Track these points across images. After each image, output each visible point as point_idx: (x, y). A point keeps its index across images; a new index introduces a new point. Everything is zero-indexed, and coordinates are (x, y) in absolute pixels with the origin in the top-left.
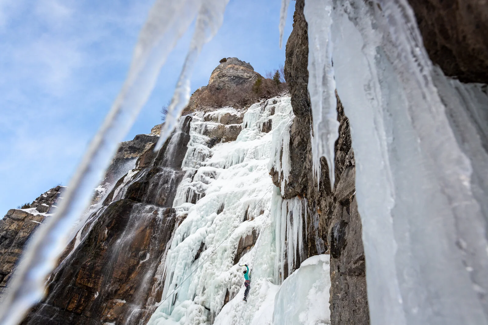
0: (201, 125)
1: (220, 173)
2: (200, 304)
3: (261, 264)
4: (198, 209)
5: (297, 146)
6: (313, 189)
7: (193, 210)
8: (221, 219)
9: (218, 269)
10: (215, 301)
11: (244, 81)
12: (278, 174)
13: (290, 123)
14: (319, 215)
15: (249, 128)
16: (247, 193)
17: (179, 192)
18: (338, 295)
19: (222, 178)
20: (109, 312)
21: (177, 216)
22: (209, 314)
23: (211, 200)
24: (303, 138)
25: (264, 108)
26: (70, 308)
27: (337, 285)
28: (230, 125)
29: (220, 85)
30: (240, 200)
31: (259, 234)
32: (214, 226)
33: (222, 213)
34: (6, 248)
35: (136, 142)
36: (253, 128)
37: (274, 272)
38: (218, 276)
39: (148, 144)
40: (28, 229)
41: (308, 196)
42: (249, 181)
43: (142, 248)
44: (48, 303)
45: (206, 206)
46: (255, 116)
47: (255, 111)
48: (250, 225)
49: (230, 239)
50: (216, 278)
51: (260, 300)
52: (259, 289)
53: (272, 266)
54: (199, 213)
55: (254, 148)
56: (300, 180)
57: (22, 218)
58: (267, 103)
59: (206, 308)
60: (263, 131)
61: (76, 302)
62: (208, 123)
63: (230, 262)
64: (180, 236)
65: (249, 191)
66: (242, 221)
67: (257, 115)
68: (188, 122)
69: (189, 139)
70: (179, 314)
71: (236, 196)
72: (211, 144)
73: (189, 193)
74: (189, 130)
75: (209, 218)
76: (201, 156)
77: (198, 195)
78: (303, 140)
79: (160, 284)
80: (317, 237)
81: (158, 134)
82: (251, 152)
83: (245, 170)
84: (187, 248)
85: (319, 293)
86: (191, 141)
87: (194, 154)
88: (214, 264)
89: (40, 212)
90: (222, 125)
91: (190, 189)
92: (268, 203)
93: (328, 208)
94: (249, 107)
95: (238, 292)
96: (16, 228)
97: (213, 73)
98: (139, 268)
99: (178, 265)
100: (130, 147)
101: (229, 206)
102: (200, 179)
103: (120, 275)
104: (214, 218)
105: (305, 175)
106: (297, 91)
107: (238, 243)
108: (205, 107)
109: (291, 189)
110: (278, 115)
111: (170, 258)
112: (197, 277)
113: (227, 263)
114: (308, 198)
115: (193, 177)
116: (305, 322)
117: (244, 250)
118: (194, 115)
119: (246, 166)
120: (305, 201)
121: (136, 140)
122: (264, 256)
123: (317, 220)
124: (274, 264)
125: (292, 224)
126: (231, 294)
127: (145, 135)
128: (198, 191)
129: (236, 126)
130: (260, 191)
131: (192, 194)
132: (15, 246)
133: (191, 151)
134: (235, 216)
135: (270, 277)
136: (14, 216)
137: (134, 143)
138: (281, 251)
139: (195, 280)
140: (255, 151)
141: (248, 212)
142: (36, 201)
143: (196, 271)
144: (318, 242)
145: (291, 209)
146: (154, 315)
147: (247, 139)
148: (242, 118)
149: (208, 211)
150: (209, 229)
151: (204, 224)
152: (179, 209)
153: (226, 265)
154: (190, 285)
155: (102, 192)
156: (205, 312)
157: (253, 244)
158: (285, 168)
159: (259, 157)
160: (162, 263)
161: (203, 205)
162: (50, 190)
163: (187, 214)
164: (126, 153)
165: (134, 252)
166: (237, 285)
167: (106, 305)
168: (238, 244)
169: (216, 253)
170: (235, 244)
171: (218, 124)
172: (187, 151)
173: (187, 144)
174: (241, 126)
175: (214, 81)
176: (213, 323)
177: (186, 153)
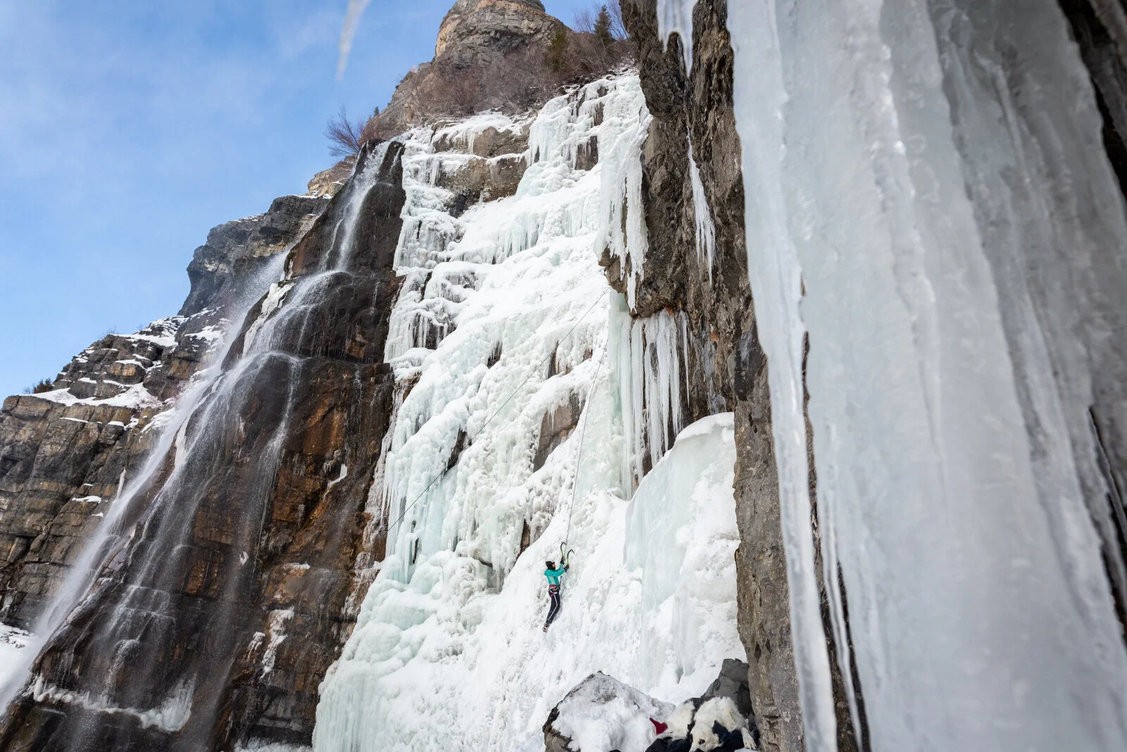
0: (429, 163)
1: (484, 276)
2: (469, 555)
3: (594, 461)
4: (443, 360)
5: (658, 190)
6: (700, 288)
7: (431, 362)
8: (498, 378)
9: (500, 482)
11: (523, 42)
12: (619, 262)
13: (641, 137)
14: (715, 343)
15: (544, 162)
16: (552, 315)
17: (396, 326)
18: (751, 469)
19: (492, 286)
20: (276, 590)
21: (397, 380)
22: (491, 573)
23: (471, 336)
24: (673, 171)
25: (578, 108)
26: (192, 590)
27: (748, 452)
28: (499, 158)
29: (464, 56)
30: (537, 331)
31: (584, 401)
32: (482, 393)
33: (498, 364)
34: (19, 483)
35: (276, 215)
36: (554, 162)
37: (623, 476)
38: (502, 498)
39: (306, 218)
40: (60, 435)
41: (690, 306)
43: (327, 455)
44: (142, 584)
45: (462, 353)
47: (554, 117)
48: (564, 385)
49: (522, 418)
50: (498, 502)
51: (596, 533)
52: (592, 512)
53: (617, 464)
54: (447, 368)
55: (559, 211)
56: (670, 271)
57: (42, 415)
58: (584, 96)
59: (483, 563)
60: (579, 166)
61: (201, 575)
62: (444, 155)
63: (526, 465)
64: (409, 423)
65: (556, 310)
66: (544, 376)
67: (562, 128)
69: (404, 199)
70: (427, 579)
71: (527, 323)
72: (458, 207)
73: (418, 326)
74: (400, 177)
75: (472, 376)
76: (436, 239)
77: (439, 330)
78: (672, 174)
79: (378, 524)
80: (710, 393)
81: (327, 192)
82: (552, 220)
83: (544, 262)
84: (429, 446)
85: (716, 486)
86: (408, 203)
87: (418, 233)
88: (491, 474)
89: (79, 396)
90: (480, 158)
91: (419, 316)
92: (601, 332)
93: (733, 325)
94: (541, 108)
95: (547, 524)
96: (32, 436)
97: (443, 26)
98: (327, 496)
99: (412, 483)
100: (264, 230)
101: (512, 348)
102: (441, 292)
103: (289, 515)
104: (482, 377)
105: (681, 258)
106: (655, 51)
107: (539, 425)
108: (433, 117)
109: (651, 295)
110: (611, 125)
111: (393, 470)
112: (457, 503)
113: (520, 469)
114: (689, 310)
115: (423, 289)
116: (687, 543)
117: (555, 439)
118: (409, 138)
120: (684, 317)
121: (276, 211)
122: (600, 445)
123: (711, 356)
124: (622, 460)
125: (655, 371)
126: (533, 530)
127: (295, 199)
128: (439, 321)
129: (513, 159)
130: (581, 306)
131: (426, 328)
132: (38, 476)
134: (527, 368)
135: (615, 486)
136: (20, 410)
137: (272, 220)
138: (634, 431)
139: (454, 509)
140: (563, 215)
142: (64, 374)
143: (453, 492)
144: (714, 404)
145: (653, 338)
147: (540, 189)
148: (525, 139)
149: (467, 362)
150: (472, 402)
151: (460, 390)
152: (401, 364)
153: (518, 474)
154: (443, 519)
155: (214, 340)
156: (481, 571)
157: (572, 425)
158: (635, 245)
160: (376, 481)
161: (454, 351)
162: (92, 346)
163: (419, 373)
164: (255, 244)
165: (311, 464)
166: (544, 510)
167: (269, 577)
168: (540, 427)
169: (493, 451)
170: (533, 427)
171: (470, 156)
172: (403, 228)
173: (400, 211)
174: (524, 158)
175: (447, 48)
176: (500, 590)
177: (399, 233)
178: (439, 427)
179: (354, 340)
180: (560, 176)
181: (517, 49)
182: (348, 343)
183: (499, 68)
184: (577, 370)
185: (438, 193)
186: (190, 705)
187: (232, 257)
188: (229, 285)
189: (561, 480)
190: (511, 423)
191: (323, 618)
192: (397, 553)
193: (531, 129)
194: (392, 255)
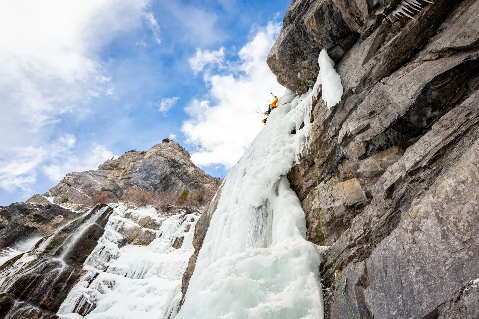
0: (119, 222)
1: (119, 284)
11: (178, 166)
15: (162, 239)
17: (71, 298)
19: (119, 291)
28: (147, 229)
29: (155, 162)
39: (58, 217)
42: (142, 305)
46: (171, 229)
47: (173, 223)
58: (186, 219)
60: (173, 246)
62: (126, 220)
68: (108, 214)
69: (103, 234)
72: (122, 243)
73: (80, 302)
74: (106, 224)
81: (73, 208)
86: (103, 236)
87: (101, 252)
90: (140, 227)
91: (83, 296)
94: (170, 216)
97: (152, 148)
100: (36, 215)
102: (97, 287)
108: (130, 203)
110: (190, 235)
115: (91, 282)
118: (117, 207)
119: (145, 285)
121: (46, 209)
129: (151, 232)
133: (100, 248)
137: (43, 213)
147: (156, 250)
148: (159, 226)
159: (161, 275)
164: (28, 219)
171: (136, 225)
172: (96, 248)
173: (98, 239)
174: (155, 234)
175: (150, 156)
177: (94, 249)
180: (165, 248)
181: (175, 167)
183: (166, 171)
185: (117, 236)
187: (13, 218)
188: (4, 232)
193: (163, 222)
194: (86, 258)
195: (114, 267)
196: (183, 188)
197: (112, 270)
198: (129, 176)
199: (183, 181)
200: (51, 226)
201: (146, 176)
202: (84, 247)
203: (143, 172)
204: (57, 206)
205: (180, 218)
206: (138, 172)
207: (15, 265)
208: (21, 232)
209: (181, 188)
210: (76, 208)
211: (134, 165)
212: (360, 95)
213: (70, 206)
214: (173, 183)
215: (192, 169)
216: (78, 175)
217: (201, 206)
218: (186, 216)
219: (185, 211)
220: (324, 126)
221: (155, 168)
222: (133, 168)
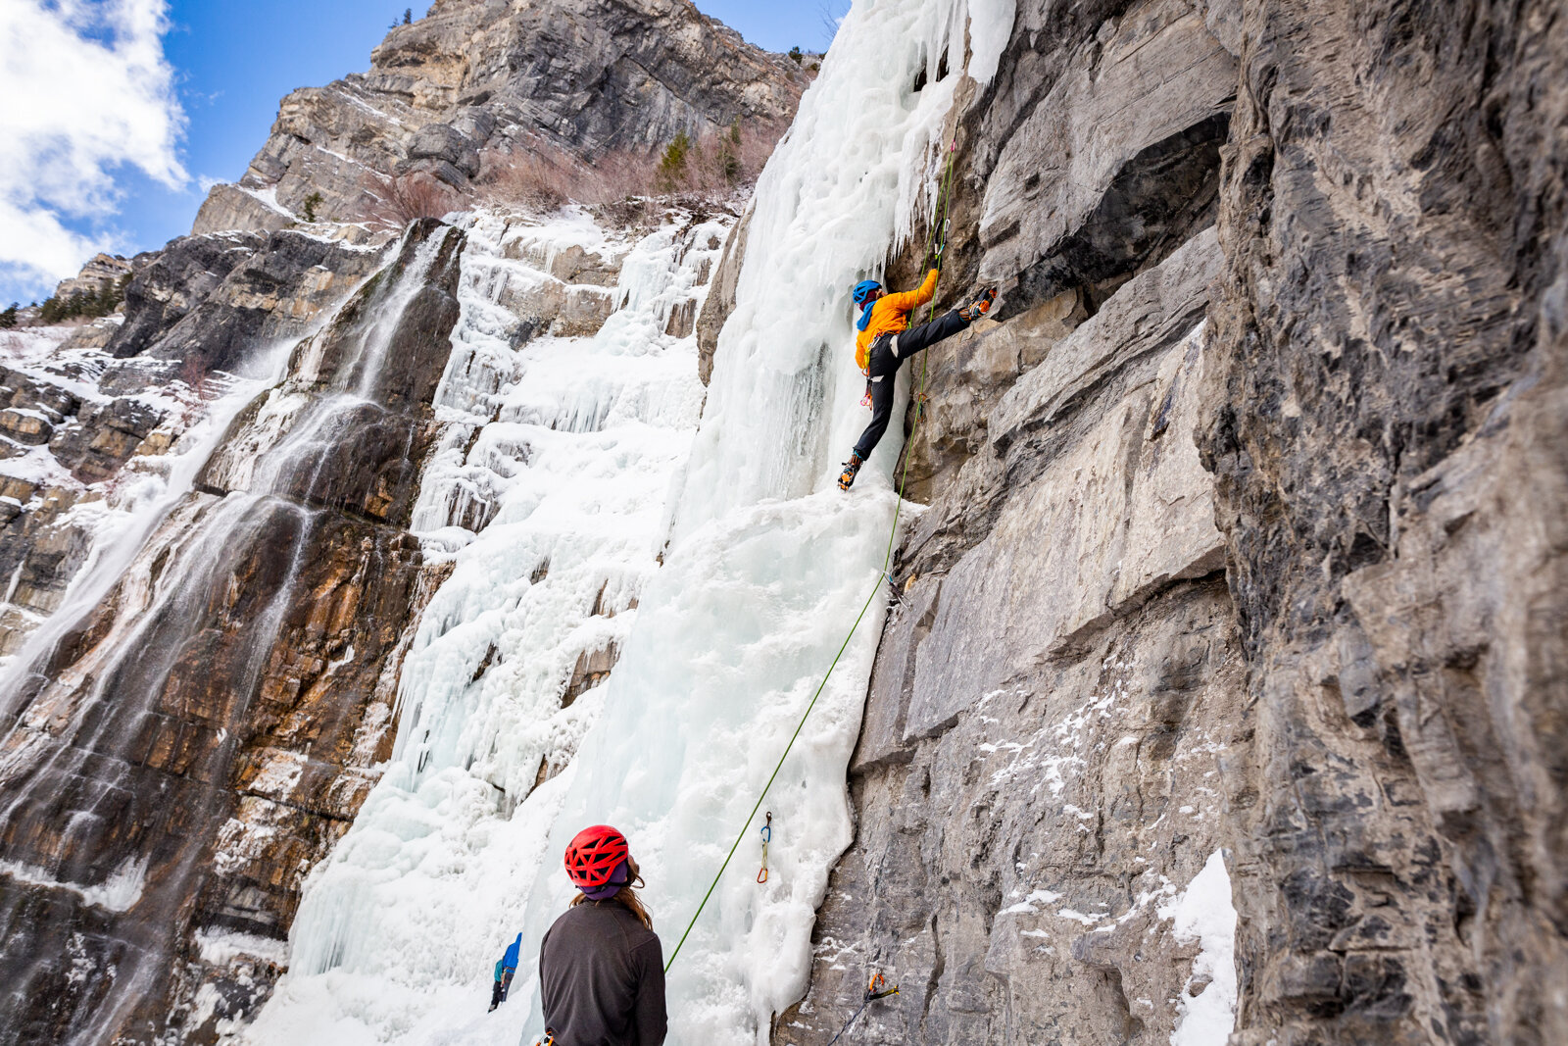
0: (494, 273)
10: (517, 779)
17: (430, 492)
19: (547, 467)
20: (256, 776)
21: (426, 564)
22: (503, 798)
28: (580, 287)
32: (521, 610)
33: (542, 583)
35: (272, 256)
38: (525, 728)
39: (314, 270)
43: (332, 633)
49: (558, 651)
60: (669, 331)
66: (588, 613)
69: (457, 315)
72: (522, 335)
74: (456, 284)
79: (384, 723)
84: (456, 655)
86: (461, 322)
88: (518, 700)
90: (558, 281)
98: (326, 680)
100: (249, 272)
102: (488, 462)
103: (280, 695)
104: (524, 592)
107: (574, 663)
108: (508, 205)
111: (412, 671)
115: (467, 450)
118: (472, 225)
121: (272, 249)
129: (596, 294)
134: (573, 598)
137: (266, 262)
141: (604, 597)
146: (375, 792)
148: (615, 272)
150: (508, 618)
151: (498, 601)
152: (431, 544)
157: (605, 672)
160: (388, 675)
163: (453, 563)
164: (236, 287)
165: (312, 641)
167: (248, 760)
171: (545, 276)
172: (451, 356)
173: (450, 332)
174: (608, 298)
176: (510, 817)
177: (446, 362)
178: (468, 639)
179: (375, 493)
180: (647, 340)
181: (631, 32)
182: (368, 498)
183: (602, 55)
184: (620, 616)
186: (142, 885)
187: (193, 285)
188: (189, 332)
189: (585, 727)
190: (547, 653)
191: (312, 813)
192: (405, 759)
193: (626, 260)
194: (433, 388)
195: (517, 404)
196: (674, 111)
197: (512, 413)
198: (484, 88)
199: (669, 84)
200: (306, 302)
201: (539, 82)
202: (418, 359)
203: (525, 67)
204: (297, 235)
205: (674, 239)
206: (508, 68)
207: (259, 421)
208: (233, 326)
209: (667, 110)
210: (353, 235)
211: (488, 39)
212: (1049, 61)
213: (333, 231)
214: (636, 97)
215: (692, 33)
216: (315, 98)
217: (735, 189)
218: (691, 232)
219: (685, 212)
220: (968, 131)
221: (561, 46)
222: (488, 55)
